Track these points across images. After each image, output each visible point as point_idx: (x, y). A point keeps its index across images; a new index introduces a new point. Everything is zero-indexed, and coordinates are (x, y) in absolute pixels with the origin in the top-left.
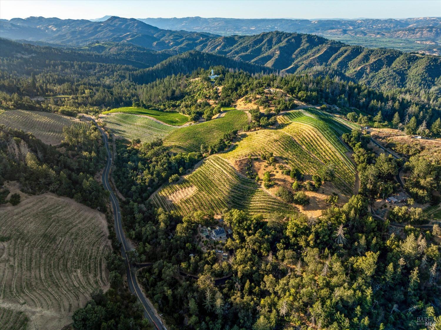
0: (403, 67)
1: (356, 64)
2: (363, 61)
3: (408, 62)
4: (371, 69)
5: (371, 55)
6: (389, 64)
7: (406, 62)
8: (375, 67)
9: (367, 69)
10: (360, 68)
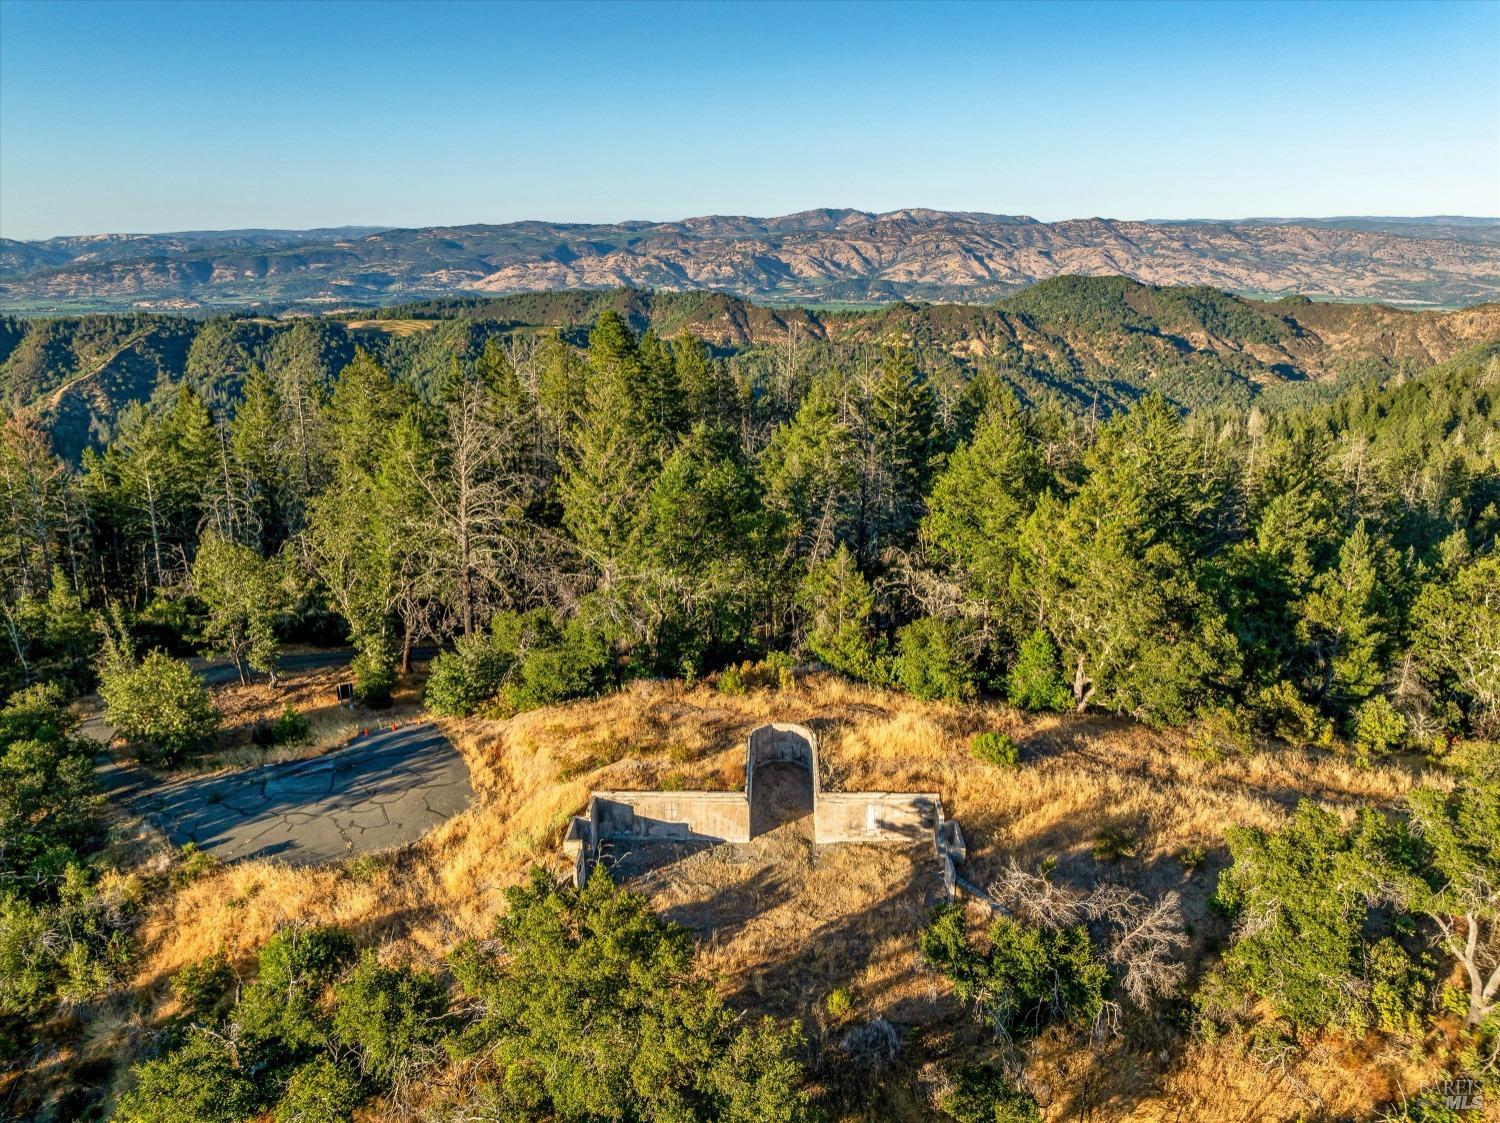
0: (237, 369)
1: (23, 387)
2: (50, 367)
3: (244, 348)
4: (111, 395)
5: (75, 343)
6: (177, 368)
7: (239, 349)
8: (124, 383)
9: (92, 398)
10: (56, 398)
